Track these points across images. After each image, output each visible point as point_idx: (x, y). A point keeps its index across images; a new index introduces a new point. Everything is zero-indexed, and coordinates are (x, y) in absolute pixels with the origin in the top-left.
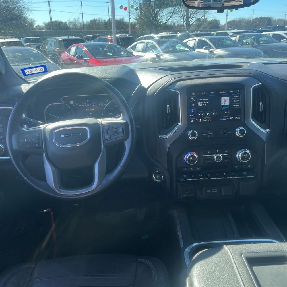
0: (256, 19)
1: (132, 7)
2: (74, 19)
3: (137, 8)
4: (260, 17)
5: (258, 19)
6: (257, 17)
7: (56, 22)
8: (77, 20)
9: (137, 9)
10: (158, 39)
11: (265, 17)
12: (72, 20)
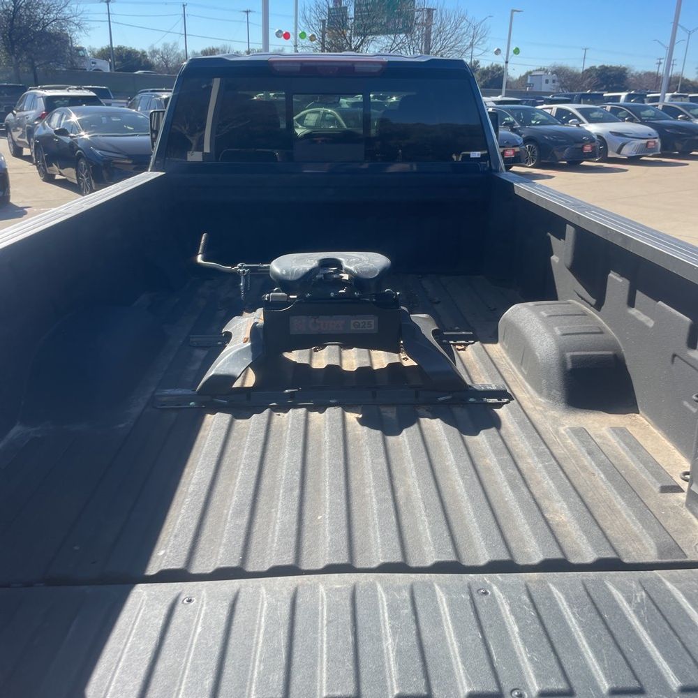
0: (592, 69)
1: (303, 35)
2: (165, 45)
3: (313, 36)
4: (600, 67)
5: (596, 70)
6: (595, 67)
7: (120, 49)
8: (170, 47)
9: (312, 38)
10: (347, 107)
11: (613, 65)
12: (159, 46)
